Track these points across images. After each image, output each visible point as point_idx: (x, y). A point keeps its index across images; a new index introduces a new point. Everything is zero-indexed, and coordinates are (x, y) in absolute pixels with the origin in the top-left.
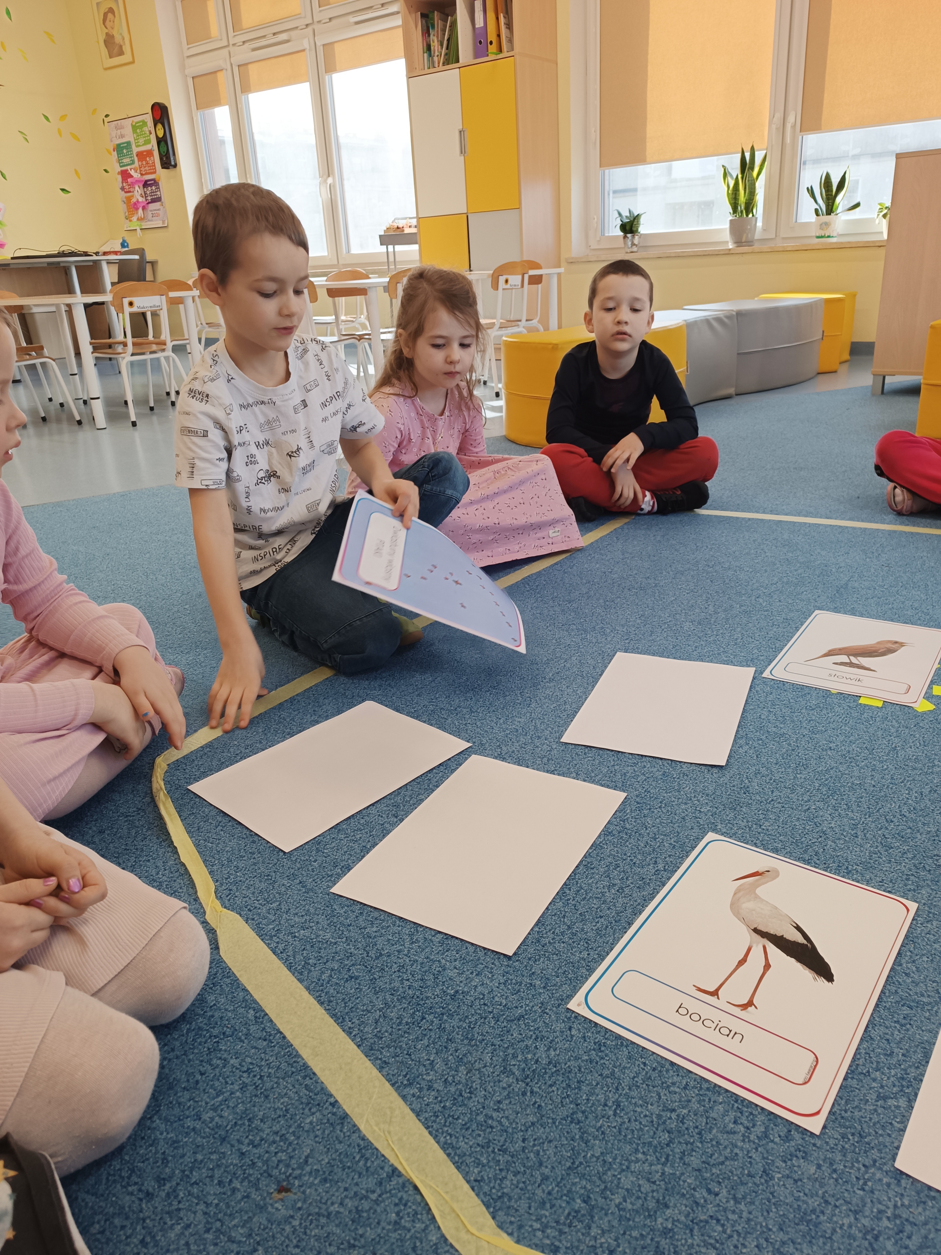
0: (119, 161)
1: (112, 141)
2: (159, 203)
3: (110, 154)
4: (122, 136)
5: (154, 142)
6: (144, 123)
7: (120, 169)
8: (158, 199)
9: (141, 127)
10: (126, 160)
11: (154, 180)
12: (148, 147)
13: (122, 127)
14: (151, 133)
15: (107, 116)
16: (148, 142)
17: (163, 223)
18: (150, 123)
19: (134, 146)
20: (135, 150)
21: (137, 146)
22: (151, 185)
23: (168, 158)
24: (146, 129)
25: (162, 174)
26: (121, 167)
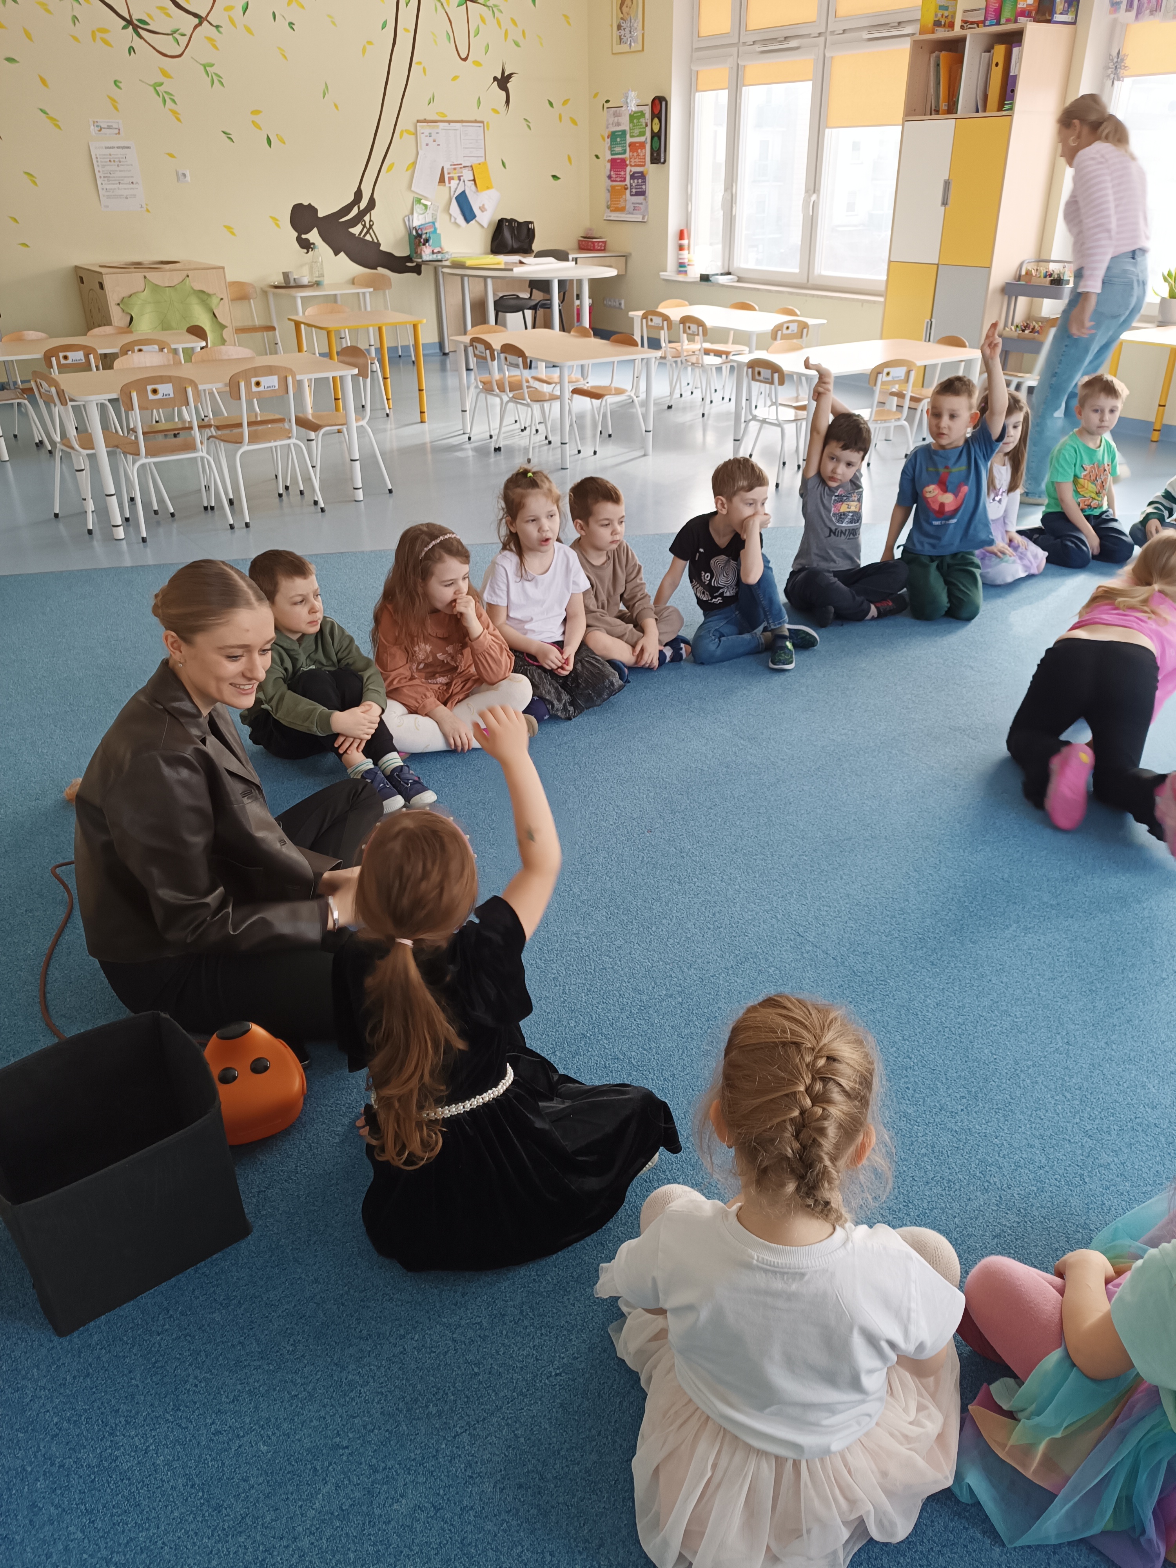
0: (611, 149)
1: (607, 128)
2: (642, 197)
3: (604, 140)
4: (619, 124)
5: (648, 134)
6: (642, 114)
7: (610, 157)
8: (643, 193)
9: (638, 118)
10: (618, 149)
11: (642, 173)
12: (642, 139)
13: (619, 115)
14: (647, 125)
15: (607, 101)
16: (642, 134)
17: (643, 218)
18: (648, 115)
19: (628, 136)
20: (629, 140)
21: (631, 137)
22: (638, 178)
23: (659, 154)
24: (642, 120)
25: (651, 170)
26: (612, 154)
